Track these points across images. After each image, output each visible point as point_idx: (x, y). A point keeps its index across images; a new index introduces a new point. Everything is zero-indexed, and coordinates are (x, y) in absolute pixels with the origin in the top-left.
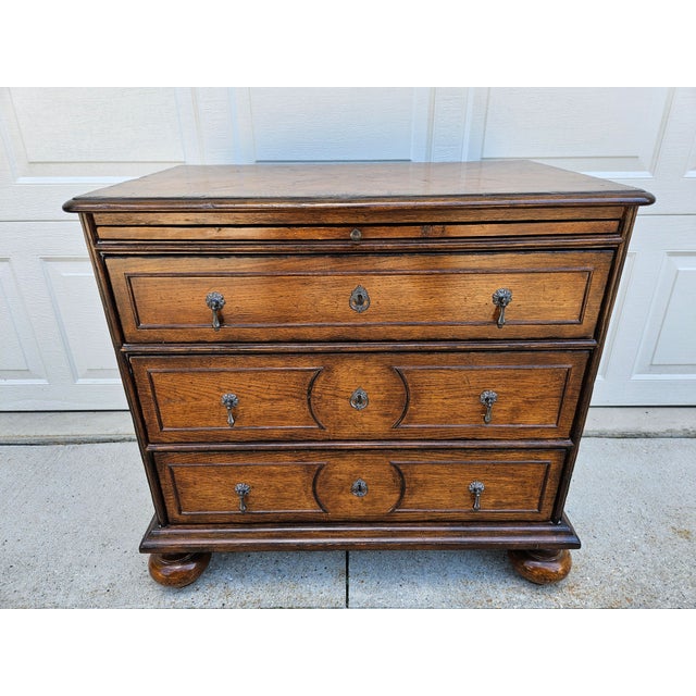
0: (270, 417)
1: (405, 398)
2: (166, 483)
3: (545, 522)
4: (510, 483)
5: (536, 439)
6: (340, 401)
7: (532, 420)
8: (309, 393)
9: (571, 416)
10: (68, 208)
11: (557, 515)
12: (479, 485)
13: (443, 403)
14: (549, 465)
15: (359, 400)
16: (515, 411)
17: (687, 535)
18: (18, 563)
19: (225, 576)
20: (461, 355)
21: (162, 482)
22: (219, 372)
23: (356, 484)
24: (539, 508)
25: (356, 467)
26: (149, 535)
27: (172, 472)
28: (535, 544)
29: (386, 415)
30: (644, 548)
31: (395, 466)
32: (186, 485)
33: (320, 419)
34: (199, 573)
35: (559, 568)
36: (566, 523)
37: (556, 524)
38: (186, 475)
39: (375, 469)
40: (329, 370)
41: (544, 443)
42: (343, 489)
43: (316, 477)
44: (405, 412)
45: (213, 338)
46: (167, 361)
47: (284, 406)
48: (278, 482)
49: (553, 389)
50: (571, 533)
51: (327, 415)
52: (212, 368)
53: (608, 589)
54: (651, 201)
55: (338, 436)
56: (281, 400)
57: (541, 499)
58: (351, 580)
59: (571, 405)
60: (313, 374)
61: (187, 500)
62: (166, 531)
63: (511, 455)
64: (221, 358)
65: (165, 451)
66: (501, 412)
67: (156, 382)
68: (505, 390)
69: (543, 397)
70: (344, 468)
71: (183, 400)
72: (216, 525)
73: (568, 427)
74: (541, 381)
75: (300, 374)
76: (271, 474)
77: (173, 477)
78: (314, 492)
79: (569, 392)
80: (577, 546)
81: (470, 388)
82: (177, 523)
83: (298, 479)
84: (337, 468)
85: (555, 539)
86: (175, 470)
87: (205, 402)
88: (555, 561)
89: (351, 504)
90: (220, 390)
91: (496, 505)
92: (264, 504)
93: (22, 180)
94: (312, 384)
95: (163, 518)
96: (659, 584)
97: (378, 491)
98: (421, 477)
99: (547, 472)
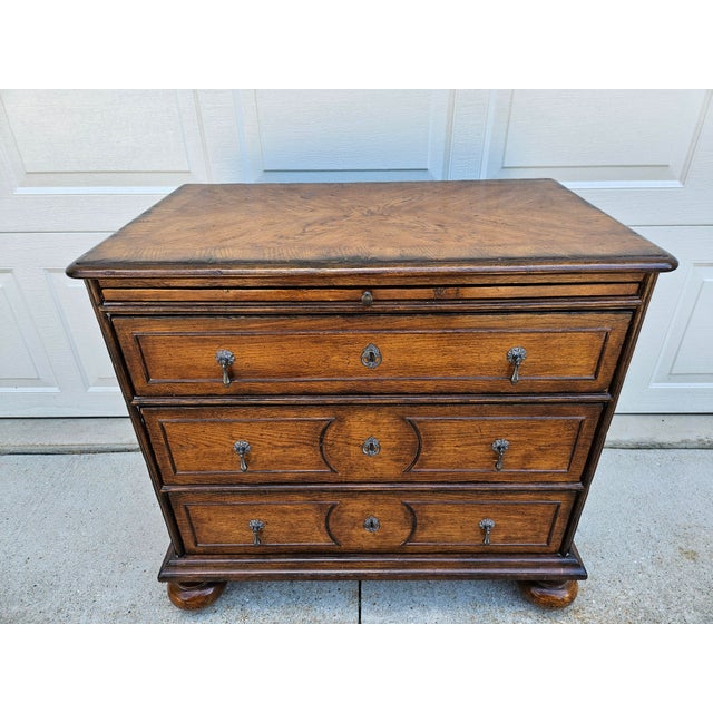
0: (283, 462)
1: (417, 446)
2: (181, 519)
3: (553, 554)
4: (521, 520)
5: (547, 483)
6: (352, 448)
7: (544, 465)
8: (321, 442)
9: (583, 462)
10: (72, 273)
11: (566, 547)
12: (490, 523)
13: (455, 451)
14: (559, 506)
15: (371, 447)
16: (527, 458)
17: (693, 556)
18: (41, 582)
19: (241, 597)
20: (474, 407)
21: (178, 518)
22: (230, 423)
23: (368, 522)
24: (548, 542)
25: (368, 506)
26: (166, 565)
27: (187, 510)
28: (543, 575)
29: (397, 460)
30: (651, 569)
31: (406, 505)
32: (201, 521)
33: (332, 464)
34: (216, 596)
35: (566, 595)
36: (575, 555)
37: (564, 556)
38: (200, 512)
39: (386, 508)
40: (341, 420)
41: (555, 486)
42: (355, 524)
43: (329, 514)
44: (417, 458)
45: (223, 391)
46: (177, 412)
47: (296, 452)
48: (292, 519)
49: (566, 437)
50: (579, 565)
51: (338, 461)
52: (223, 418)
53: (612, 613)
54: (674, 265)
55: (349, 479)
56: (293, 447)
57: (550, 534)
58: (363, 603)
59: (583, 452)
60: (324, 424)
61: (203, 534)
62: (183, 562)
63: (522, 496)
64: (232, 410)
65: (180, 492)
66: (512, 462)
67: (168, 431)
68: (517, 438)
69: (555, 445)
70: (356, 507)
71: (195, 447)
72: (231, 555)
73: (579, 472)
74: (553, 430)
75: (312, 424)
76: (285, 512)
77: (188, 514)
78: (327, 527)
79: (581, 441)
80: (584, 577)
81: (482, 437)
82: (193, 553)
83: (311, 517)
84: (349, 507)
85: (562, 571)
86: (190, 508)
87: (217, 448)
88: (563, 589)
89: (362, 537)
90: (233, 438)
91: (506, 539)
92: (278, 534)
94: (324, 432)
95: (179, 548)
96: (662, 608)
97: (390, 527)
98: (432, 515)
99: (557, 511)
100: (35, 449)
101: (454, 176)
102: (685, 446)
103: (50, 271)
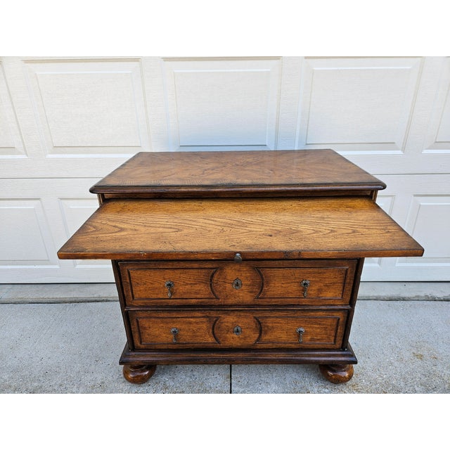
0: (191, 293)
1: (262, 284)
2: (134, 328)
3: (338, 350)
4: (318, 328)
5: (332, 305)
6: (227, 285)
7: (329, 294)
8: (211, 280)
9: (349, 293)
10: (92, 191)
11: (345, 346)
12: (302, 329)
13: (282, 287)
14: (339, 319)
15: (237, 285)
16: (320, 290)
17: (421, 357)
18: (50, 370)
19: (164, 378)
20: (290, 261)
21: (132, 327)
23: (236, 329)
24: (335, 342)
25: (236, 319)
26: (124, 355)
27: (138, 322)
28: (332, 361)
29: (251, 292)
30: (396, 364)
31: (255, 317)
32: (145, 328)
33: (217, 294)
34: (150, 376)
35: (347, 374)
36: (350, 349)
37: (344, 350)
38: (144, 323)
39: (245, 320)
40: (222, 269)
41: (336, 307)
42: (228, 331)
43: (214, 327)
44: (261, 291)
46: (137, 264)
47: (197, 287)
48: (193, 327)
49: (339, 279)
50: (353, 355)
51: (220, 292)
52: (161, 267)
53: (374, 387)
54: (384, 187)
55: (226, 303)
56: (196, 284)
57: (335, 337)
58: (233, 381)
59: (349, 287)
60: (213, 271)
61: (146, 337)
62: (133, 353)
63: (318, 313)
64: (166, 263)
65: (135, 311)
66: (312, 291)
67: (132, 275)
68: (314, 279)
69: (334, 283)
70: (229, 320)
71: (145, 284)
72: (160, 350)
73: (348, 299)
74: (332, 275)
75: (206, 271)
76: (190, 323)
77: (138, 324)
78: (213, 332)
79: (348, 281)
80: (356, 362)
81: (295, 278)
82: (139, 350)
83: (204, 326)
84: (225, 320)
85: (343, 359)
86: (140, 320)
87: (156, 285)
88: (345, 371)
89: (233, 340)
90: (165, 279)
91: (311, 340)
92: (186, 337)
93: (50, 156)
94: (212, 276)
95: (132, 346)
96: (402, 384)
97: (248, 332)
98: (270, 325)
99: (338, 323)
100: (44, 301)
101: (280, 148)
102: (418, 299)
103: (61, 199)
